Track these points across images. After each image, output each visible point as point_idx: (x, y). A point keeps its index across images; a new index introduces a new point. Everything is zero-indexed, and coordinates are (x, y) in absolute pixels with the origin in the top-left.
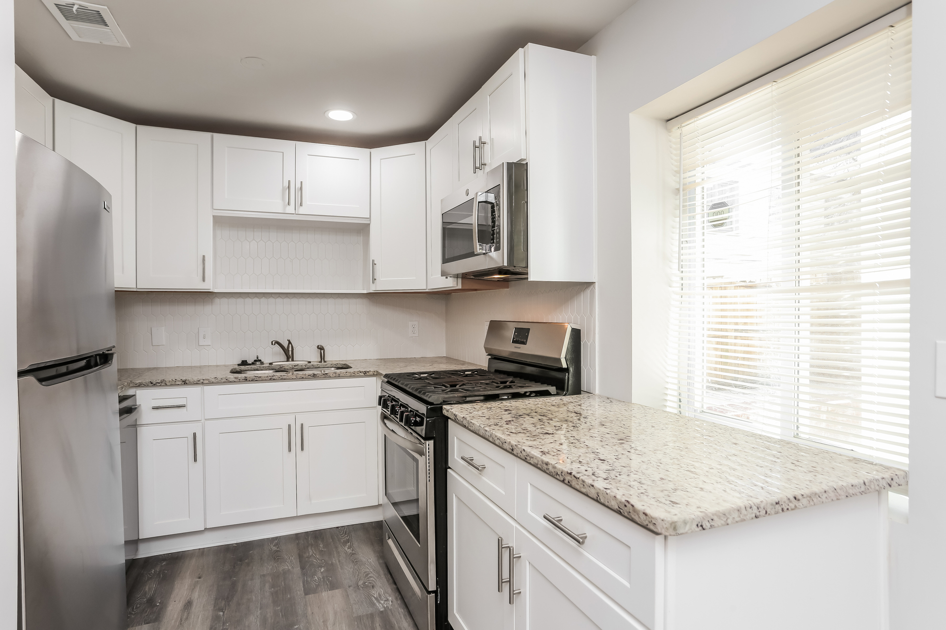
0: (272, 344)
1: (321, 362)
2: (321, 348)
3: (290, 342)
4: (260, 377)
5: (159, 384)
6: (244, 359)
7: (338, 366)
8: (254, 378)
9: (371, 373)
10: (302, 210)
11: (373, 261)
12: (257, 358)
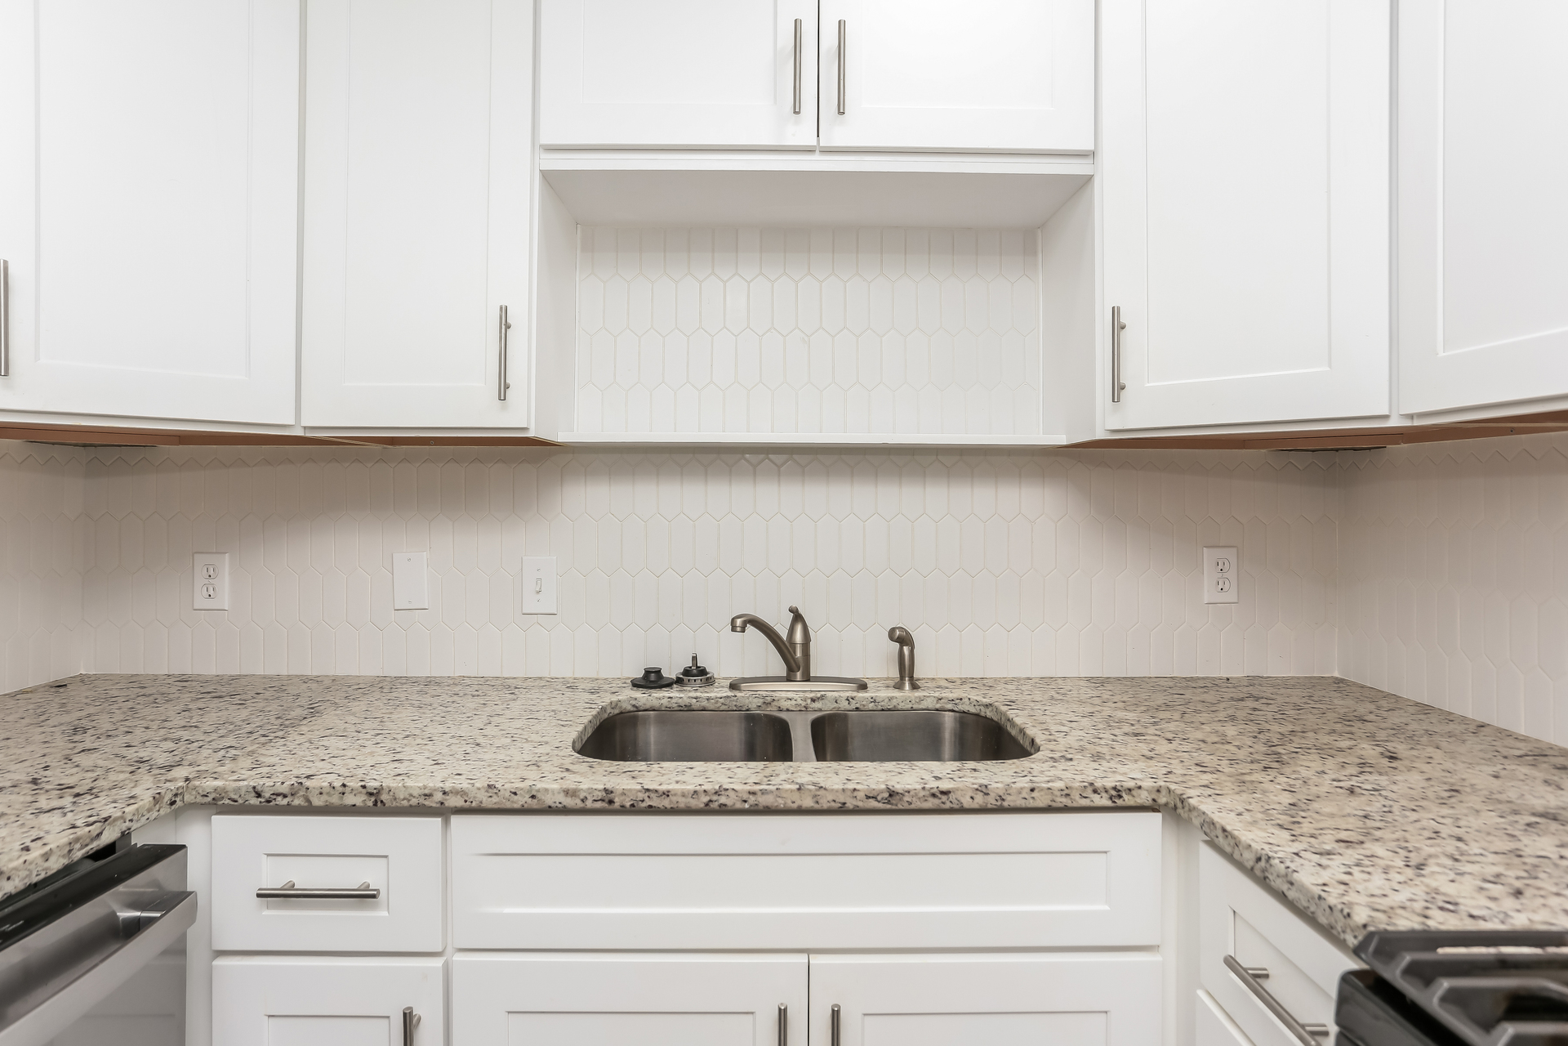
0: (734, 629)
1: (899, 686)
2: (903, 639)
3: (797, 617)
4: (666, 794)
5: (285, 802)
6: (653, 664)
7: (961, 707)
8: (641, 796)
9: (1143, 798)
10: (838, 134)
11: (1115, 312)
12: (695, 658)
